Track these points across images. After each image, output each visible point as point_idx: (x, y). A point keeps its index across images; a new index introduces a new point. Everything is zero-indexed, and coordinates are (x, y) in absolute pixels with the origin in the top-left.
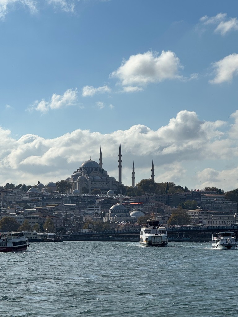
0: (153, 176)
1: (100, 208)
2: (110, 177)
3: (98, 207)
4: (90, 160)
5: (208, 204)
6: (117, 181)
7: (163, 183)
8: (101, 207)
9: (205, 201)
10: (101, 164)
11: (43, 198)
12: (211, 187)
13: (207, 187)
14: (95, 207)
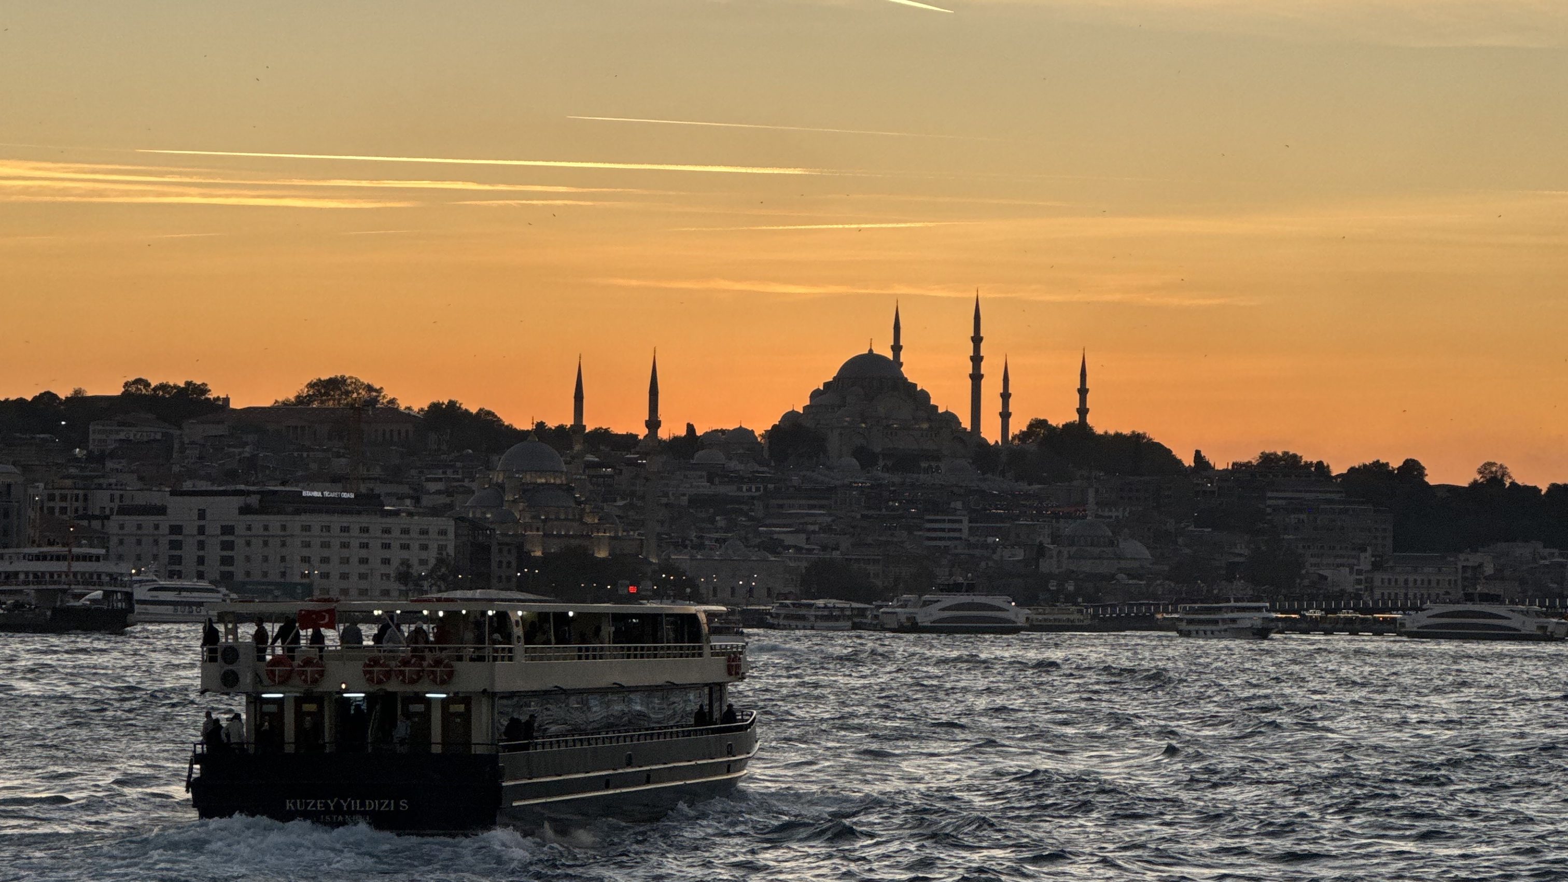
0: (1083, 411)
1: (965, 525)
2: (940, 411)
3: (960, 521)
4: (871, 350)
5: (1296, 516)
6: (963, 426)
7: (1106, 433)
8: (970, 522)
9: (1283, 502)
10: (897, 363)
11: (765, 488)
12: (1280, 453)
13: (1267, 452)
14: (950, 521)
